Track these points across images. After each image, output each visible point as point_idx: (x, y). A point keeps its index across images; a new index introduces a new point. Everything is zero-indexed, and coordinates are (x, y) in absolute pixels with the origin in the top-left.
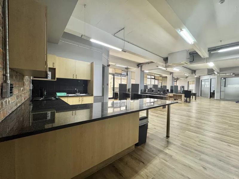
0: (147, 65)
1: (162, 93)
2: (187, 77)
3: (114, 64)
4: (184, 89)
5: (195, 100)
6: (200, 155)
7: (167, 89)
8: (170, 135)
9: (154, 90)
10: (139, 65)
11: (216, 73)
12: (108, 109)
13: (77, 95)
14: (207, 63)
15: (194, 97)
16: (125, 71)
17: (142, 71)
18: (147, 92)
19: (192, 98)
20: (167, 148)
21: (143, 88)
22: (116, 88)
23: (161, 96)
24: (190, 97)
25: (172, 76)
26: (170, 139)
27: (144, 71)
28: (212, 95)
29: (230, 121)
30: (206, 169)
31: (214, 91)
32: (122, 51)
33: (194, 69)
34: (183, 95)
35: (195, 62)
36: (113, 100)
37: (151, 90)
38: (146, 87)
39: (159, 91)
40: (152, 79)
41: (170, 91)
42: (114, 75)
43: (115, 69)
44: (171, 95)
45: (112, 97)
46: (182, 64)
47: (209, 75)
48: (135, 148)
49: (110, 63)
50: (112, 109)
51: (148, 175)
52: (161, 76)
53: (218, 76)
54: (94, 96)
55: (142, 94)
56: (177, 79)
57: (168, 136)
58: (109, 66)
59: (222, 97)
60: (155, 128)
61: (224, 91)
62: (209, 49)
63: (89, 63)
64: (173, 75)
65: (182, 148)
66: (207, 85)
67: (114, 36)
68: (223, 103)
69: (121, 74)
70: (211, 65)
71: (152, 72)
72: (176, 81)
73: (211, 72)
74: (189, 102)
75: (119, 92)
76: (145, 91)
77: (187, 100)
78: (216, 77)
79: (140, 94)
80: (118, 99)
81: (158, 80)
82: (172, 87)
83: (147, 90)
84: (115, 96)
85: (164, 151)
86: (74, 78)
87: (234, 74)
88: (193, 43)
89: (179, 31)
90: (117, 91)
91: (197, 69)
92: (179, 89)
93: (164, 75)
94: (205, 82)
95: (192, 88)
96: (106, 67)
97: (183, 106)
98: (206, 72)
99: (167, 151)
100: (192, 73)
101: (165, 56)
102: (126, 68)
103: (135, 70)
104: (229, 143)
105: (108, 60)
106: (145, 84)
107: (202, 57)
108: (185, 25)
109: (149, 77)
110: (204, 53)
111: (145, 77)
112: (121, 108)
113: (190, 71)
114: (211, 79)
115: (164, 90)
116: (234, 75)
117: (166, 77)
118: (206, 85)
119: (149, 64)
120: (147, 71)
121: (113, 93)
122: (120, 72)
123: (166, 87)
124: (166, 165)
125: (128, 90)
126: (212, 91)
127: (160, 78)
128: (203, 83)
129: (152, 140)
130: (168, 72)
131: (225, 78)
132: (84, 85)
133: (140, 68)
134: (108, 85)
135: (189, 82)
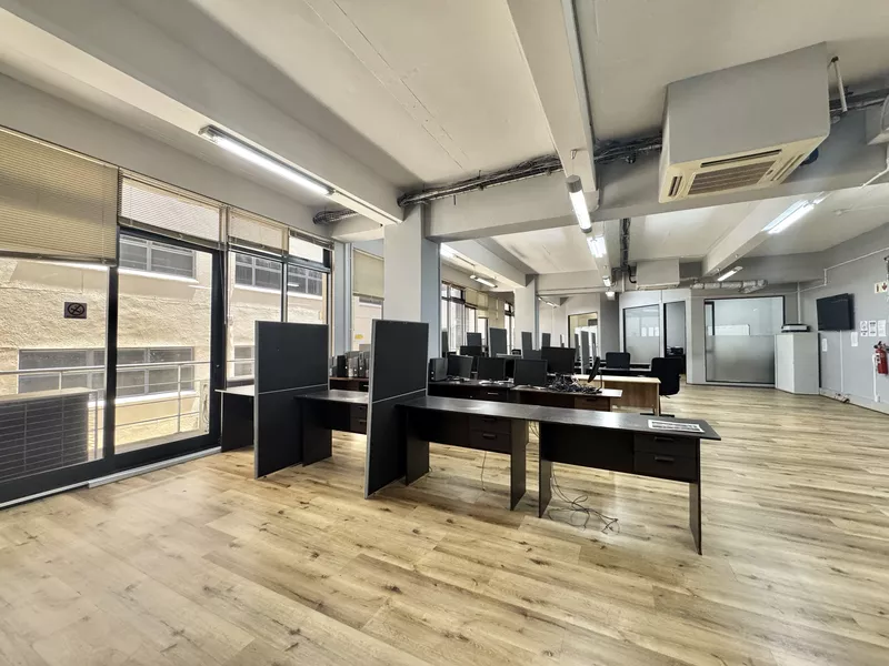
0: (468, 195)
10: (413, 196)
16: (311, 239)
17: (431, 244)
25: (536, 292)
27: (439, 241)
40: (452, 304)
53: (695, 293)
59: (710, 376)
61: (712, 352)
64: (536, 287)
66: (651, 329)
69: (283, 259)
78: (687, 295)
81: (474, 307)
91: (638, 259)
114: (665, 305)
119: (481, 187)
127: (482, 300)
128: (632, 322)
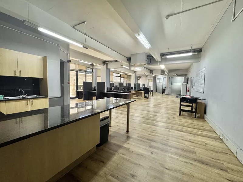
0: (112, 63)
1: (126, 90)
2: (147, 76)
3: (76, 60)
4: (144, 86)
5: (153, 95)
6: (150, 143)
7: (131, 86)
8: (130, 130)
9: (119, 88)
10: (105, 63)
11: (166, 74)
12: (70, 110)
13: (23, 97)
14: (160, 65)
15: (152, 93)
16: (90, 68)
17: (108, 69)
18: (113, 90)
19: (151, 94)
20: (126, 142)
21: (109, 86)
22: (80, 86)
23: (125, 94)
24: (149, 93)
26: (130, 134)
27: (109, 69)
28: (164, 91)
29: (172, 111)
30: (153, 153)
31: (165, 88)
32: (83, 47)
33: (152, 69)
34: (143, 92)
35: (151, 64)
36: (77, 99)
37: (117, 88)
38: (112, 84)
39: (123, 89)
40: (118, 77)
41: (133, 88)
42: (77, 72)
43: (78, 65)
44: (134, 92)
45: (76, 96)
46: (142, 65)
47: (162, 74)
48: (96, 149)
49: (71, 58)
50: (76, 109)
51: (106, 173)
52: (126, 74)
53: (168, 76)
54: (48, 98)
55: (108, 92)
56: (140, 77)
57: (128, 132)
58: (69, 61)
59: (170, 93)
60: (118, 125)
61: (171, 88)
62: (161, 54)
63: (41, 57)
64: (136, 74)
65: (138, 139)
67: (74, 28)
68: (170, 97)
69: (86, 71)
70: (163, 67)
71: (118, 70)
72: (139, 79)
73: (163, 72)
74: (148, 98)
75: (84, 91)
76: (111, 89)
77: (146, 96)
78: (166, 76)
79: (107, 92)
80: (83, 98)
81: (124, 78)
82: (135, 85)
83: (113, 88)
84: (79, 95)
85: (123, 146)
86: (17, 75)
87: (177, 74)
88: (149, 48)
89: (137, 36)
90: (81, 89)
91: (153, 69)
92: (141, 86)
93: (129, 74)
94: (160, 80)
95: (151, 85)
96: (65, 62)
97: (144, 102)
98: (160, 72)
99: (125, 145)
100: (150, 73)
101: (128, 56)
102: (91, 65)
103: (100, 67)
104: (169, 129)
105: (69, 54)
106: (111, 82)
107: (156, 60)
108: (141, 31)
109: (115, 74)
110: (157, 57)
111: (111, 75)
112: (87, 107)
113: (149, 71)
114: (163, 78)
115: (128, 88)
116: (177, 76)
117: (130, 75)
118: (160, 83)
119: (114, 62)
120: (113, 69)
121: (77, 92)
122: (83, 68)
123: (130, 84)
124: (124, 159)
125: (94, 88)
126: (164, 88)
127: (126, 76)
128: (158, 81)
129: (114, 137)
130: (132, 70)
131: (172, 78)
132: (33, 84)
133: (105, 65)
134: (69, 83)
135: (149, 80)
